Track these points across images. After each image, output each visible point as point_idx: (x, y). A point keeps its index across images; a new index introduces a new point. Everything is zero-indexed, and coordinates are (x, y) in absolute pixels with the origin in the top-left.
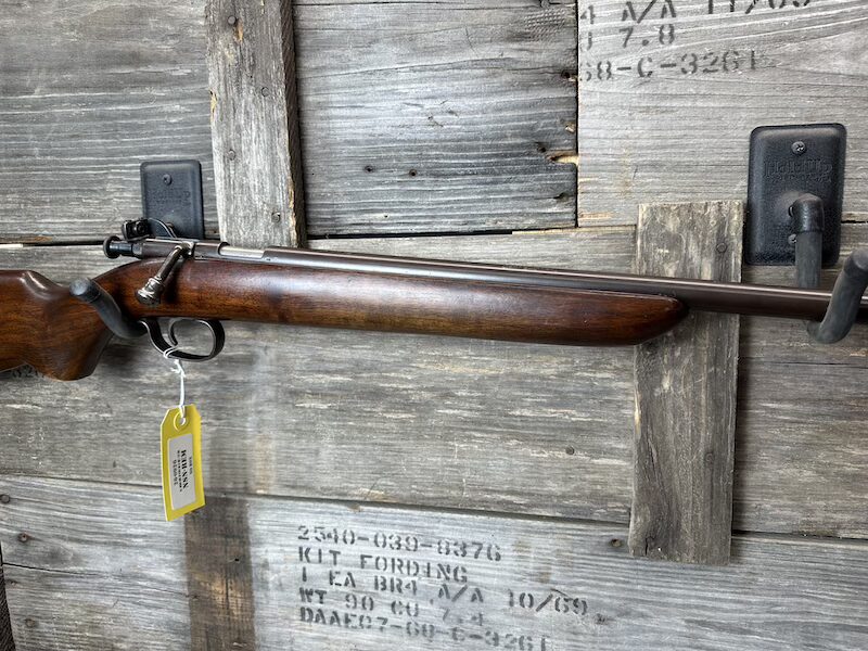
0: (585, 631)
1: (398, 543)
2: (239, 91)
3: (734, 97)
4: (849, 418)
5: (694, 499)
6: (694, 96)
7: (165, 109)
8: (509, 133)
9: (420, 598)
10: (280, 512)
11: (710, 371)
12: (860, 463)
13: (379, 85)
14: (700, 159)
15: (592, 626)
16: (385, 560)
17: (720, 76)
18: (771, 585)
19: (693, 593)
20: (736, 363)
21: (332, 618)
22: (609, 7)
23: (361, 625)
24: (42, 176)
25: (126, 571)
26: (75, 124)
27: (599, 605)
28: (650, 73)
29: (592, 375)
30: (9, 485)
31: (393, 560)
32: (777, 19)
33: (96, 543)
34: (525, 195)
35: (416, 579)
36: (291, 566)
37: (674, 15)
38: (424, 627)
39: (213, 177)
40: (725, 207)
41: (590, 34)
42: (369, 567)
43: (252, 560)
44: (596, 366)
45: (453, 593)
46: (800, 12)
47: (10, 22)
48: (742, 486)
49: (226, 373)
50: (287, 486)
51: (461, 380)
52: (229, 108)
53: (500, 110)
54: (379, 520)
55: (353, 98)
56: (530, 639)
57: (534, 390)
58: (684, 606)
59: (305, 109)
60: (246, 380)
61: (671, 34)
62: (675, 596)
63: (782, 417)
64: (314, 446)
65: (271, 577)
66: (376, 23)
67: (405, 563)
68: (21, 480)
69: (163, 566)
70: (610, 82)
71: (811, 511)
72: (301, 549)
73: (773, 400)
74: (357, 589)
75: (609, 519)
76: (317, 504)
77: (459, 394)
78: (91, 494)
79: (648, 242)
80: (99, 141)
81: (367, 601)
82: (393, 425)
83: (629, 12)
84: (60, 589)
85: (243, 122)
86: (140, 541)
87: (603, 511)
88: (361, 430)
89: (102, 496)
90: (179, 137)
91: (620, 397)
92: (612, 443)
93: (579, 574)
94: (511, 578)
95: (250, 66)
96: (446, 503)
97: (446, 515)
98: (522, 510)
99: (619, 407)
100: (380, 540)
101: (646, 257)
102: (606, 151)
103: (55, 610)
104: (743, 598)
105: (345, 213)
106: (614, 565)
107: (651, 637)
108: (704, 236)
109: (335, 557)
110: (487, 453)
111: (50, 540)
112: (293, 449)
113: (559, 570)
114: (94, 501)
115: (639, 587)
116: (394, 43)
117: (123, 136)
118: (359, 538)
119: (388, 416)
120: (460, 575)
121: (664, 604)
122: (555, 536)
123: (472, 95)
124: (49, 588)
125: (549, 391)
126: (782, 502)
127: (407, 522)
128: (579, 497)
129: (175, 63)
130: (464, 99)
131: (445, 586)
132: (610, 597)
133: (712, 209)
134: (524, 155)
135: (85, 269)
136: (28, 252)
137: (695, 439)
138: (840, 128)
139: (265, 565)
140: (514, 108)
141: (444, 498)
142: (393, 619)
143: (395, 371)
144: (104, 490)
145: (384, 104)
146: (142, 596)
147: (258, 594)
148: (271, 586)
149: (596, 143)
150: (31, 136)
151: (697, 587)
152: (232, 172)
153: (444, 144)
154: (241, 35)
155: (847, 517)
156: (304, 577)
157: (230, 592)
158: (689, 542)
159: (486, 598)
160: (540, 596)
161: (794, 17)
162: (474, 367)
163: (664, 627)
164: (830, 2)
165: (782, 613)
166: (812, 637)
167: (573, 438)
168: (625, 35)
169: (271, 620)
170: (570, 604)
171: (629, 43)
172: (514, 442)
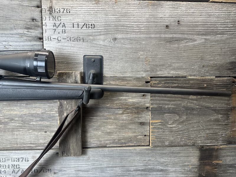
0: (51, 176)
3: (79, 48)
4: (107, 120)
5: (73, 141)
6: (71, 47)
9: (7, 174)
12: (110, 129)
14: (73, 61)
15: (53, 175)
17: (76, 42)
18: (93, 159)
19: (76, 164)
22: (50, 23)
27: (54, 169)
28: (60, 40)
29: (50, 113)
40: (76, 73)
41: (46, 30)
45: (16, 172)
46: (93, 30)
48: (86, 137)
51: (16, 116)
53: (24, 46)
57: (36, 117)
58: (74, 167)
61: (65, 31)
62: (72, 165)
70: (51, 41)
71: (101, 141)
75: (56, 148)
77: (16, 119)
79: (59, 81)
83: (55, 25)
93: (49, 162)
96: (13, 148)
97: (13, 151)
98: (34, 148)
104: (87, 163)
106: (57, 159)
108: (72, 79)
110: (24, 134)
113: (44, 162)
120: (18, 167)
121: (69, 167)
123: (16, 42)
125: (40, 117)
126: (95, 140)
127: (2, 154)
130: (14, 42)
131: (14, 170)
132: (57, 167)
137: (72, 127)
138: (102, 57)
141: (13, 147)
151: (77, 162)
153: (9, 53)
155: (108, 142)
158: (72, 151)
160: (39, 169)
161: (91, 31)
162: (19, 112)
163: (70, 173)
164: (99, 28)
165: (96, 165)
166: (102, 170)
167: (46, 129)
168: (54, 30)
170: (47, 170)
171: (55, 32)
172: (31, 131)
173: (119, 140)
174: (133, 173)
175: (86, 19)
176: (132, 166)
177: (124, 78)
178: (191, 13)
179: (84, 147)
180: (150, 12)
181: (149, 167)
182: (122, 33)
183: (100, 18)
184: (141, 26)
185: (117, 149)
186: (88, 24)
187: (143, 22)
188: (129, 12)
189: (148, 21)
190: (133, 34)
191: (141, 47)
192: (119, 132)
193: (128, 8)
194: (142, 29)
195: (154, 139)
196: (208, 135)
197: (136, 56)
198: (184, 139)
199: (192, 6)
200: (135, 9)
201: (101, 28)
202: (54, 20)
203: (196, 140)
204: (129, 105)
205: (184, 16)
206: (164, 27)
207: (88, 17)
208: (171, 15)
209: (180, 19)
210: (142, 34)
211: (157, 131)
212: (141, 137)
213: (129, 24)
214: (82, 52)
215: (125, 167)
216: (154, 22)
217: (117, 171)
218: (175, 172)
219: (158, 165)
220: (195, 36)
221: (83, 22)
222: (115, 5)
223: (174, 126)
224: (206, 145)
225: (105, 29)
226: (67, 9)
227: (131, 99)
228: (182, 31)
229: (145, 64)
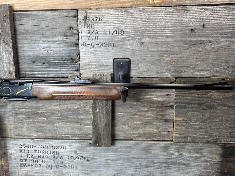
0: (85, 163)
1: (43, 147)
3: (110, 52)
4: (134, 116)
5: (104, 134)
6: (103, 51)
8: (65, 56)
9: (49, 159)
10: (15, 141)
11: (106, 107)
12: (136, 124)
13: (35, 44)
14: (104, 64)
15: (86, 162)
16: (40, 151)
17: (107, 47)
18: (121, 150)
19: (106, 153)
21: (28, 165)
22: (85, 31)
23: (35, 166)
27: (87, 157)
28: (94, 46)
29: (85, 108)
32: (118, 37)
34: (69, 69)
36: (18, 154)
38: (50, 165)
41: (81, 36)
42: (36, 153)
43: (8, 153)
44: (85, 106)
45: (56, 157)
46: (122, 36)
48: (115, 130)
50: (16, 135)
51: (56, 110)
53: (63, 51)
54: (39, 142)
55: (29, 46)
56: (73, 166)
57: (73, 112)
58: (104, 156)
59: (18, 48)
60: (5, 110)
61: (98, 38)
62: (103, 154)
63: (122, 116)
64: (22, 126)
65: (13, 157)
66: (34, 30)
67: (45, 151)
70: (86, 47)
71: (128, 135)
72: (20, 150)
73: (120, 112)
74: (34, 158)
75: (89, 139)
76: (24, 139)
77: (56, 113)
81: (36, 161)
82: (41, 121)
83: (89, 33)
85: (2, 51)
87: (87, 137)
88: (33, 122)
91: (91, 113)
93: (83, 151)
94: (69, 153)
95: (3, 38)
96: (54, 138)
97: (54, 140)
98: (70, 138)
100: (39, 146)
102: (85, 61)
104: (116, 153)
105: (28, 72)
106: (90, 148)
107: (98, 163)
108: (103, 80)
109: (28, 151)
110: (63, 126)
112: (17, 127)
113: (79, 151)
115: (95, 153)
116: (39, 35)
118: (34, 146)
119: (40, 118)
120: (57, 153)
121: (100, 156)
122: (78, 143)
123: (56, 47)
125: (76, 112)
126: (122, 133)
127: (45, 142)
128: (82, 134)
131: (54, 156)
132: (90, 155)
133: (105, 75)
134: (69, 61)
137: (103, 121)
138: (130, 59)
139: (11, 154)
140: (66, 51)
141: (53, 136)
142: (43, 164)
143: (41, 108)
145: (37, 48)
147: (10, 161)
148: (13, 159)
149: (83, 59)
153: (51, 57)
155: (135, 136)
156: (21, 156)
157: (3, 161)
158: (103, 142)
159: (63, 158)
160: (75, 156)
161: (121, 37)
162: (59, 107)
163: (101, 161)
164: (127, 34)
165: (123, 156)
166: (129, 160)
167: (81, 122)
168: (88, 37)
169: (13, 167)
170: (81, 158)
171: (89, 39)
172: (68, 123)
173: (144, 135)
174: (157, 165)
175: (116, 26)
176: (156, 159)
177: (150, 79)
178: (216, 17)
179: (113, 139)
180: (175, 17)
181: (172, 160)
182: (149, 38)
183: (129, 25)
184: (166, 31)
185: (142, 143)
186: (118, 30)
187: (168, 27)
188: (155, 18)
189: (174, 26)
190: (159, 38)
191: (166, 50)
192: (145, 127)
193: (155, 15)
194: (168, 34)
195: (177, 135)
196: (231, 133)
197: (162, 58)
198: (207, 136)
199: (217, 10)
200: (161, 15)
201: (129, 34)
202: (88, 27)
203: (219, 137)
204: (154, 103)
205: (209, 19)
206: (189, 31)
207: (118, 24)
208: (196, 19)
209: (204, 23)
210: (167, 38)
211: (180, 127)
212: (165, 132)
213: (155, 30)
214: (112, 56)
215: (149, 158)
216: (179, 26)
217: (142, 162)
218: (197, 166)
219: (181, 159)
220: (220, 39)
221: (113, 29)
222: (142, 12)
223: (197, 123)
224: (228, 143)
225: (133, 35)
226: (100, 18)
227: (156, 98)
228: (207, 34)
229: (170, 66)
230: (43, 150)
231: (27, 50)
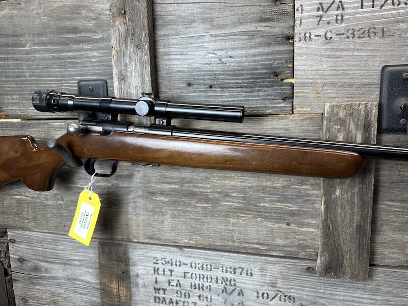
1: (202, 267)
2: (126, 46)
3: (373, 50)
5: (350, 249)
6: (353, 50)
7: (90, 55)
8: (259, 67)
9: (213, 293)
10: (144, 250)
11: (360, 186)
13: (195, 43)
14: (355, 81)
16: (196, 275)
17: (366, 39)
18: (388, 291)
19: (348, 294)
20: (373, 183)
21: (170, 302)
22: (310, 5)
24: (30, 87)
25: (70, 277)
26: (46, 62)
27: (302, 299)
28: (331, 38)
29: (300, 187)
30: (14, 234)
31: (200, 275)
32: (396, 12)
33: (56, 263)
34: (267, 98)
35: (211, 284)
36: (150, 276)
37: (343, 9)
39: (113, 88)
40: (369, 106)
41: (301, 19)
42: (188, 278)
43: (131, 273)
44: (302, 183)
45: (229, 291)
47: (15, 12)
49: (119, 183)
50: (148, 238)
51: (234, 188)
52: (121, 55)
53: (255, 56)
54: (193, 255)
55: (182, 50)
57: (270, 194)
58: (344, 301)
59: (158, 55)
60: (129, 186)
61: (342, 19)
62: (339, 295)
63: (394, 209)
64: (161, 219)
65: (140, 282)
66: (194, 13)
67: (206, 277)
68: (20, 232)
69: (88, 275)
70: (310, 42)
72: (155, 268)
73: (390, 201)
74: (182, 288)
75: (307, 257)
76: (163, 247)
77: (233, 195)
78: (53, 240)
79: (330, 122)
80: (58, 70)
81: (187, 294)
82: (200, 209)
83: (321, 8)
84: (39, 284)
85: (128, 62)
86: (77, 262)
87: (303, 253)
88: (184, 211)
89: (58, 240)
90: (96, 68)
91: (313, 198)
92: (309, 221)
93: (292, 284)
94: (258, 285)
95: (132, 34)
96: (226, 248)
97: (226, 254)
98: (263, 252)
99: (314, 203)
100: (194, 265)
101: (328, 130)
102: (308, 77)
103: (36, 294)
106: (309, 279)
108: (358, 120)
109: (171, 272)
110: (247, 224)
111: (34, 261)
112: (150, 220)
113: (281, 282)
114: (55, 243)
115: (321, 291)
116: (203, 23)
117: (69, 68)
118: (183, 264)
119: (198, 205)
120: (232, 283)
121: (333, 300)
122: (280, 265)
123: (241, 48)
124: (34, 284)
125: (278, 194)
126: (393, 251)
127: (206, 257)
128: (290, 246)
129: (94, 32)
130: (237, 50)
131: (225, 288)
132: (307, 295)
133: (362, 107)
134: (267, 78)
135: (51, 132)
136: (23, 123)
137: (351, 220)
139: (137, 276)
140: (262, 55)
141: (225, 246)
142: (199, 303)
143: (201, 183)
144: (60, 238)
145: (197, 53)
146: (78, 289)
147: (134, 290)
148: (140, 285)
149: (303, 72)
150: (25, 68)
151: (350, 291)
152: (123, 86)
153: (227, 72)
154: (127, 19)
156: (156, 282)
157: (120, 288)
158: (348, 270)
159: (245, 294)
160: (272, 294)
161: (405, 11)
162: (240, 182)
167: (290, 218)
168: (319, 19)
169: (140, 302)
170: (287, 298)
171: (320, 23)
172: (260, 219)
179: (371, 263)
214: (378, 59)
230: (201, 272)
231: (177, 59)
